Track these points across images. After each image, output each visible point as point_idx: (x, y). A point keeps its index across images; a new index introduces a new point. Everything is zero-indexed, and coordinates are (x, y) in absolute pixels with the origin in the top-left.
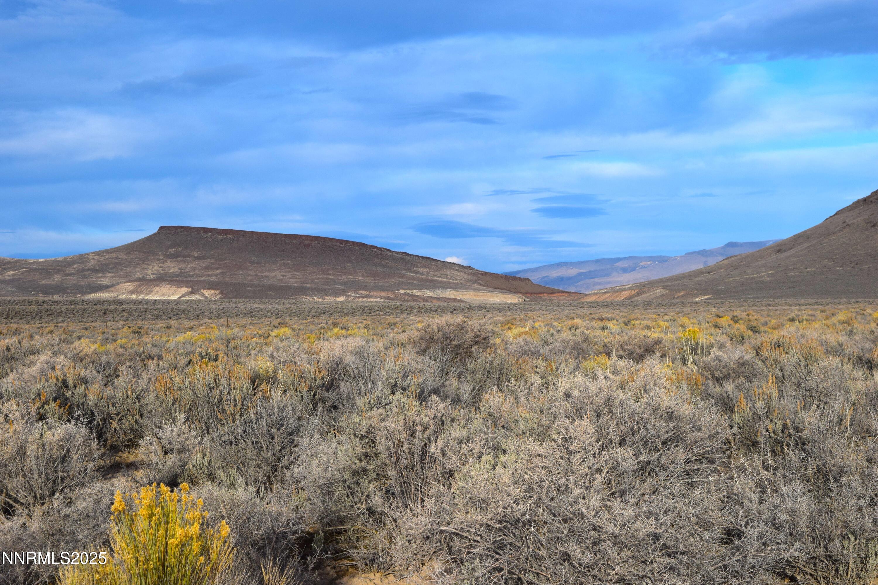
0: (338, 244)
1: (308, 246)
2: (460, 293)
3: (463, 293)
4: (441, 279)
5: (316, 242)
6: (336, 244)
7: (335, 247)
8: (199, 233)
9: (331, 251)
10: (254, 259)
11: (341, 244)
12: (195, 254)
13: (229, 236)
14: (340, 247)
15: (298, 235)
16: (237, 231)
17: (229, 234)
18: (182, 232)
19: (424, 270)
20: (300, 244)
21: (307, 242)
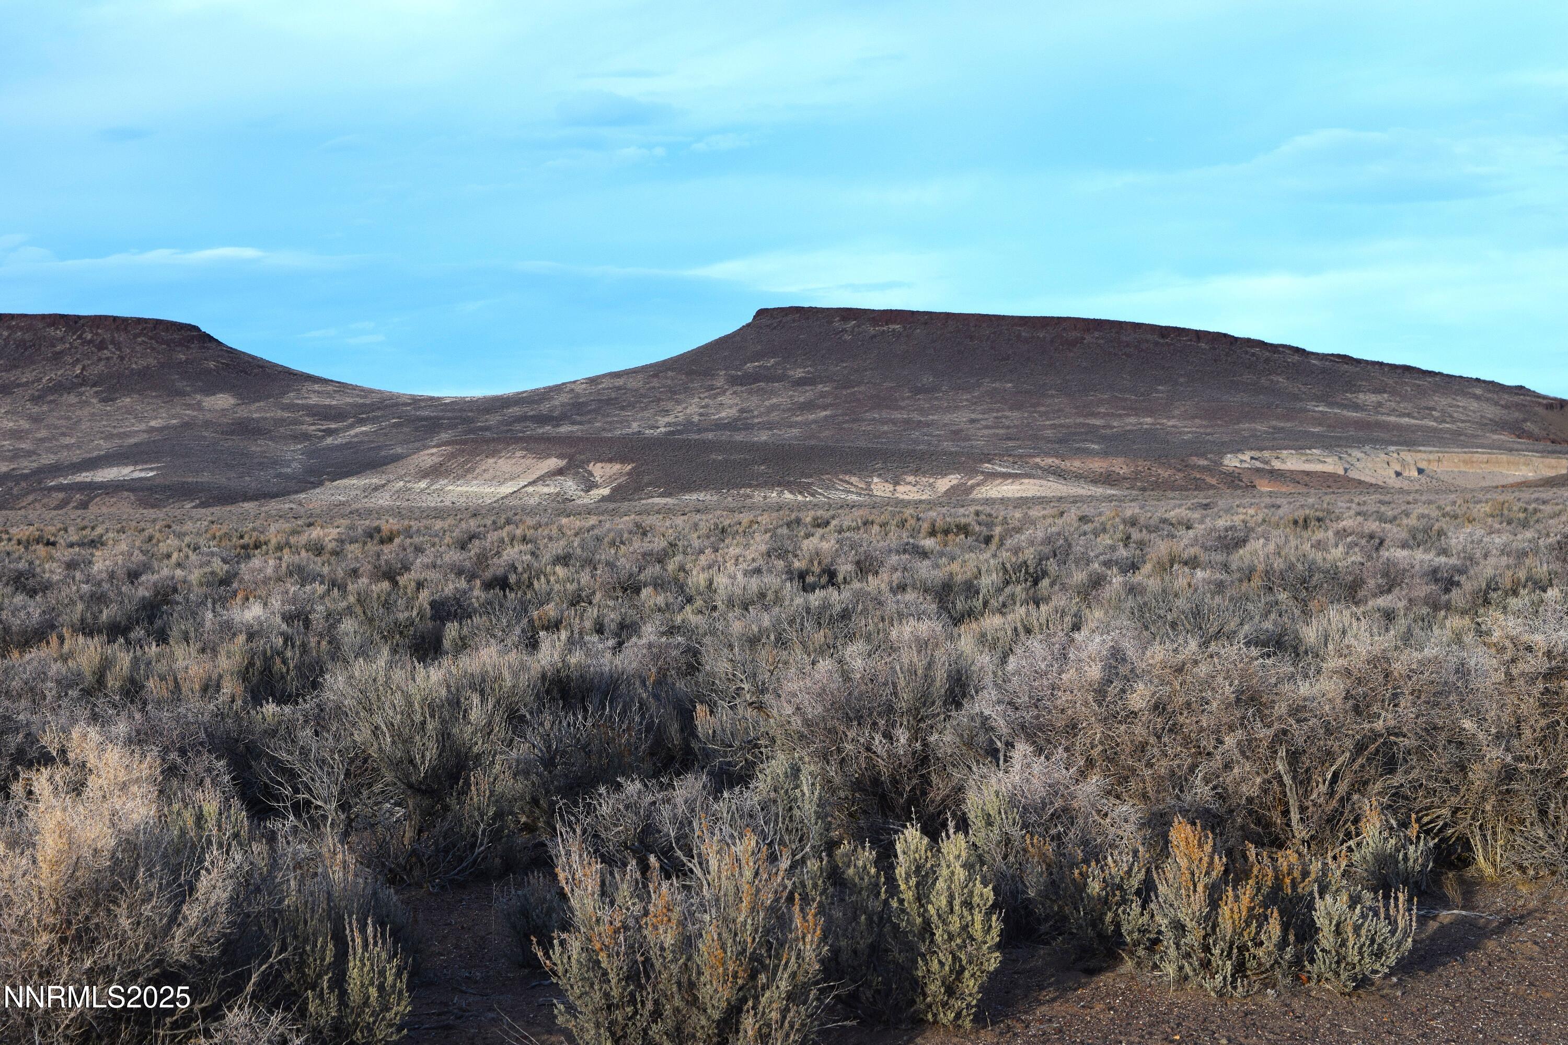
0: (1156, 338)
1: (1073, 343)
2: (1424, 456)
3: (1431, 457)
4: (1405, 420)
5: (1096, 334)
6: (1149, 337)
7: (1144, 346)
8: (830, 322)
9: (1129, 355)
10: (927, 379)
11: (1163, 336)
12: (799, 373)
13: (892, 327)
14: (1157, 344)
15: (1053, 318)
16: (913, 312)
17: (895, 322)
18: (794, 321)
19: (1372, 398)
20: (1052, 341)
21: (1075, 334)
